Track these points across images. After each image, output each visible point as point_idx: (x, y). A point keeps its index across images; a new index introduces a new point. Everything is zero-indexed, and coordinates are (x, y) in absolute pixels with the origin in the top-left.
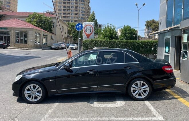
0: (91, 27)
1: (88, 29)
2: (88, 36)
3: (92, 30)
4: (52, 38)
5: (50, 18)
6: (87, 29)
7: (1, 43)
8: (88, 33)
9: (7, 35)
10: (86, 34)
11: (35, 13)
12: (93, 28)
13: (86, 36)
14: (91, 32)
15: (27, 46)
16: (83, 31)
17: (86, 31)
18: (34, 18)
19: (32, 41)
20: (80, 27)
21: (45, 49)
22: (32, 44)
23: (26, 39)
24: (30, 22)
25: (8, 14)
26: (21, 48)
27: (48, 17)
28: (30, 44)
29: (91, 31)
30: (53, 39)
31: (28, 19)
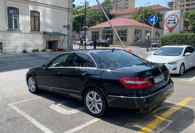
0: (176, 17)
1: (171, 20)
2: (171, 29)
3: (176, 21)
4: (157, 33)
5: (157, 11)
6: (169, 20)
7: (104, 42)
8: (171, 25)
9: (110, 34)
10: (168, 27)
11: (141, 7)
12: (178, 18)
13: (168, 31)
14: (175, 25)
15: (127, 43)
16: (165, 24)
17: (168, 23)
18: (139, 13)
19: (131, 38)
20: (154, 20)
21: (144, 46)
22: (131, 42)
23: (125, 37)
24: (135, 18)
25: (117, 14)
26: (120, 46)
27: (155, 9)
28: (129, 42)
29: (175, 23)
30: (159, 35)
31: (134, 15)
